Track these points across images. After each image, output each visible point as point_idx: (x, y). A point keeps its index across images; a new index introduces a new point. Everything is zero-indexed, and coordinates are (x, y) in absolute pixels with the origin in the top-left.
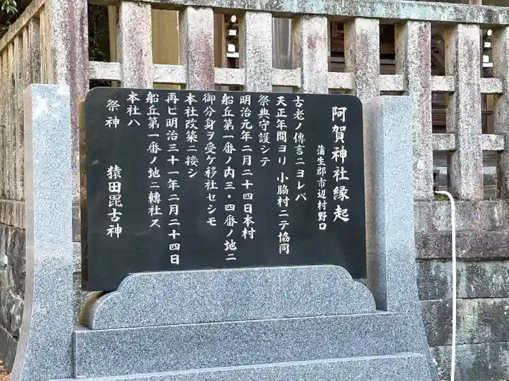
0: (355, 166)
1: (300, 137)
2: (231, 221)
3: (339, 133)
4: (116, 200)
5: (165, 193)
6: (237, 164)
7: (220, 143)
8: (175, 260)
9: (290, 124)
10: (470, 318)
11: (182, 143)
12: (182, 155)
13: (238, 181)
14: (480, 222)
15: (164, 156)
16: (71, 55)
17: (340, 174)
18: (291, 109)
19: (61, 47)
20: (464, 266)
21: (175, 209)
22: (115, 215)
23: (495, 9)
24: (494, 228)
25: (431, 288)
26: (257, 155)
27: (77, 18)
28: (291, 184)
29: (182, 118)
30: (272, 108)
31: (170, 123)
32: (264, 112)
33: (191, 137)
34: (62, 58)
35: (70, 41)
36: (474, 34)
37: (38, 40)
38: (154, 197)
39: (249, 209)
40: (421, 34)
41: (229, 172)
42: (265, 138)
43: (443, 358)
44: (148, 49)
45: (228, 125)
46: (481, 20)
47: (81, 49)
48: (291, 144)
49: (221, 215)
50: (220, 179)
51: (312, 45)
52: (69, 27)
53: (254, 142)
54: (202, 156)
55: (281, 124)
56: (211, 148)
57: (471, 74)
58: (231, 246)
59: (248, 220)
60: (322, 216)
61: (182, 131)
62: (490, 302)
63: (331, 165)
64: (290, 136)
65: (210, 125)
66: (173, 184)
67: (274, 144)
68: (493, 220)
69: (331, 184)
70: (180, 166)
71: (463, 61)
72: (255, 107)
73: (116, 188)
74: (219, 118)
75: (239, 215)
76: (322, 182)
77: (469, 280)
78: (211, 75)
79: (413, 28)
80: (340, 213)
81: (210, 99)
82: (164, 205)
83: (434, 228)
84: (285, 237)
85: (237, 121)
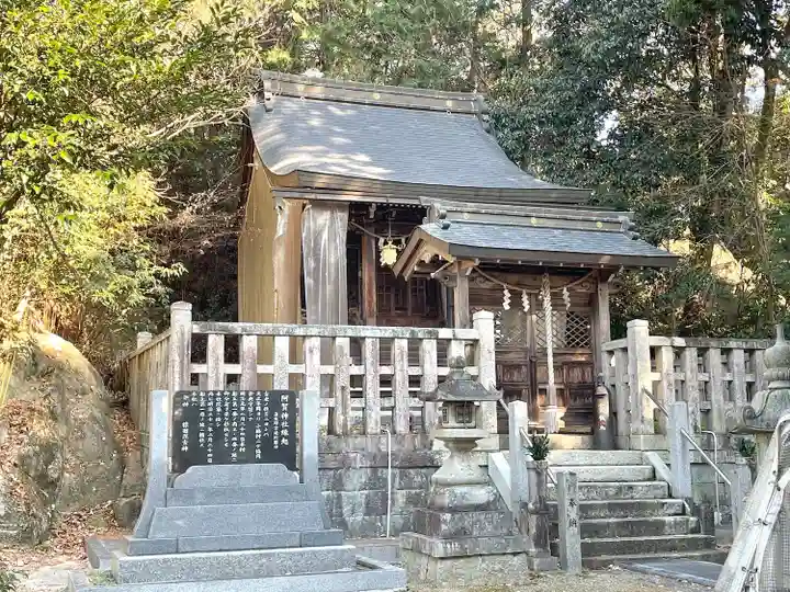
0: (292, 422)
1: (266, 409)
2: (235, 445)
3: (285, 406)
4: (186, 436)
5: (207, 433)
6: (238, 420)
7: (231, 411)
8: (210, 461)
9: (263, 402)
10: (401, 496)
11: (214, 412)
12: (214, 418)
13: (238, 428)
14: (407, 445)
15: (206, 418)
16: (182, 362)
17: (284, 424)
18: (263, 397)
19: (177, 359)
20: (397, 471)
21: (210, 439)
22: (185, 442)
23: (416, 329)
24: (415, 450)
25: (376, 483)
26: (247, 416)
27: (186, 343)
28: (262, 428)
29: (215, 402)
30: (255, 396)
31: (209, 404)
32: (251, 399)
33: (219, 410)
34: (177, 364)
35: (182, 356)
36: (404, 343)
37: (168, 348)
38: (202, 435)
39: (243, 439)
40: (374, 344)
41: (235, 424)
42: (251, 410)
43: (384, 523)
44: (222, 358)
45: (235, 404)
46: (408, 336)
47: (187, 360)
48: (262, 412)
49: (231, 442)
50: (230, 427)
51: (311, 351)
52: (181, 348)
53: (246, 411)
54: (223, 417)
55: (259, 404)
56: (227, 414)
57: (403, 366)
58: (234, 455)
59: (242, 444)
60: (276, 442)
61: (214, 407)
62: (413, 491)
63: (280, 420)
64: (262, 408)
65: (227, 405)
66: (210, 429)
67: (255, 412)
68: (415, 447)
69: (280, 429)
70: (214, 422)
71: (398, 359)
72: (247, 396)
73: (186, 431)
74: (231, 401)
75: (239, 442)
76: (276, 428)
77: (401, 479)
78: (254, 369)
79: (368, 342)
80: (284, 441)
81: (226, 393)
82: (206, 437)
83: (379, 450)
84: (258, 451)
85: (239, 403)
